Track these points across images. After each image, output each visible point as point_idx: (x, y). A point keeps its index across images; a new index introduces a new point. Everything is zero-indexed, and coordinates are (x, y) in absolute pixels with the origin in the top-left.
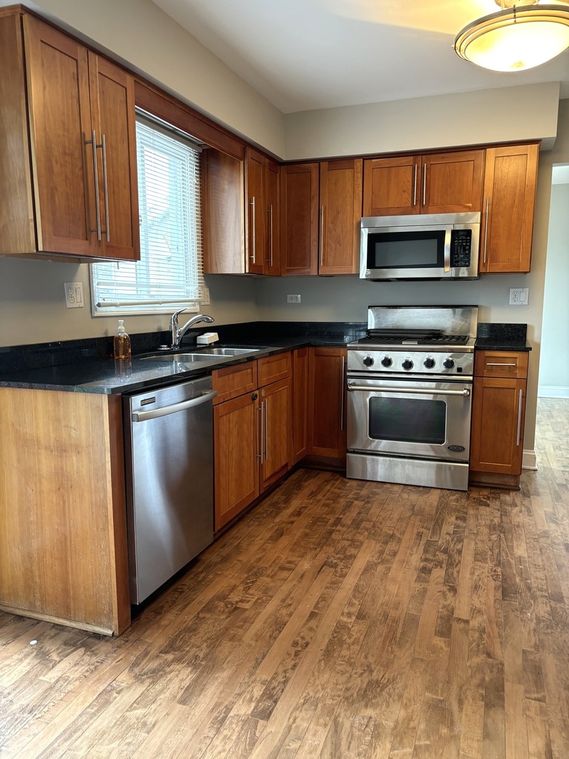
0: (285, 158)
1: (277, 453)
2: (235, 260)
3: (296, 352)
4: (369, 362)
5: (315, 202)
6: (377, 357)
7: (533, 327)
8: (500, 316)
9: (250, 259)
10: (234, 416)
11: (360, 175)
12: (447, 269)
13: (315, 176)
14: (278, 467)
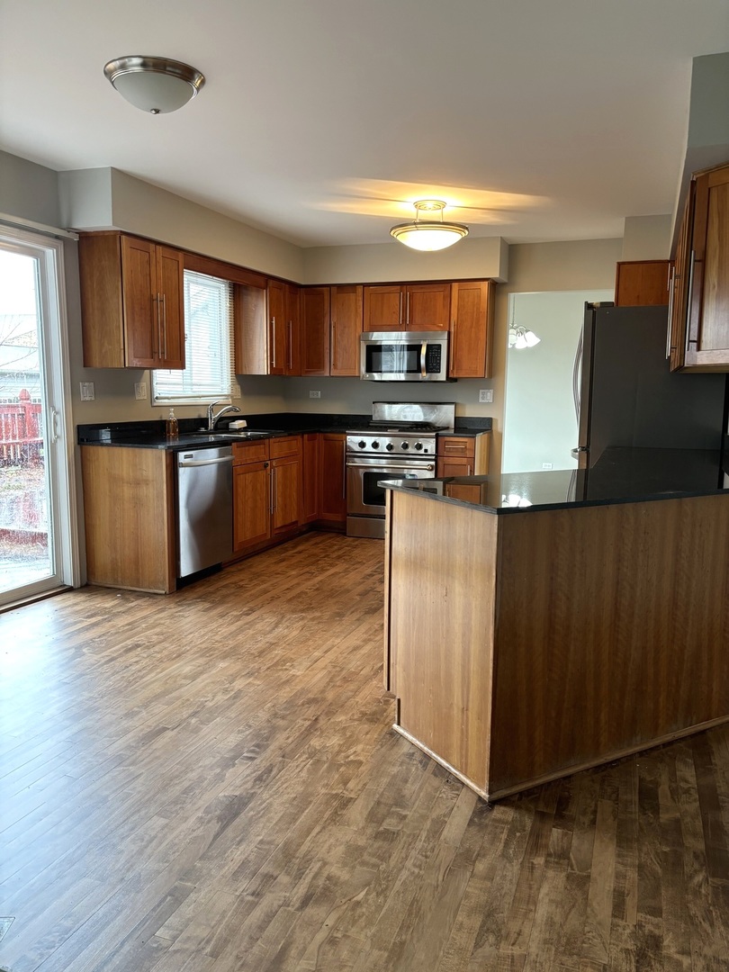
0: (303, 283)
1: (287, 510)
2: (261, 364)
3: (306, 436)
4: (362, 445)
5: (327, 319)
6: (369, 441)
7: (497, 420)
8: (470, 412)
9: (272, 364)
10: (249, 476)
11: (361, 298)
12: (424, 374)
13: (327, 297)
14: (288, 522)
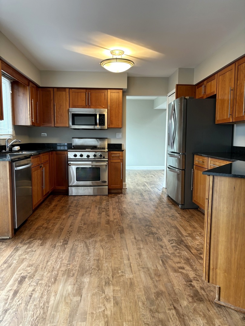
0: (41, 86)
3: (50, 152)
4: (75, 156)
5: (52, 102)
6: (78, 154)
7: (123, 145)
8: (113, 141)
9: (32, 120)
10: (36, 172)
11: (68, 94)
12: (98, 126)
13: (52, 93)
14: (47, 192)
